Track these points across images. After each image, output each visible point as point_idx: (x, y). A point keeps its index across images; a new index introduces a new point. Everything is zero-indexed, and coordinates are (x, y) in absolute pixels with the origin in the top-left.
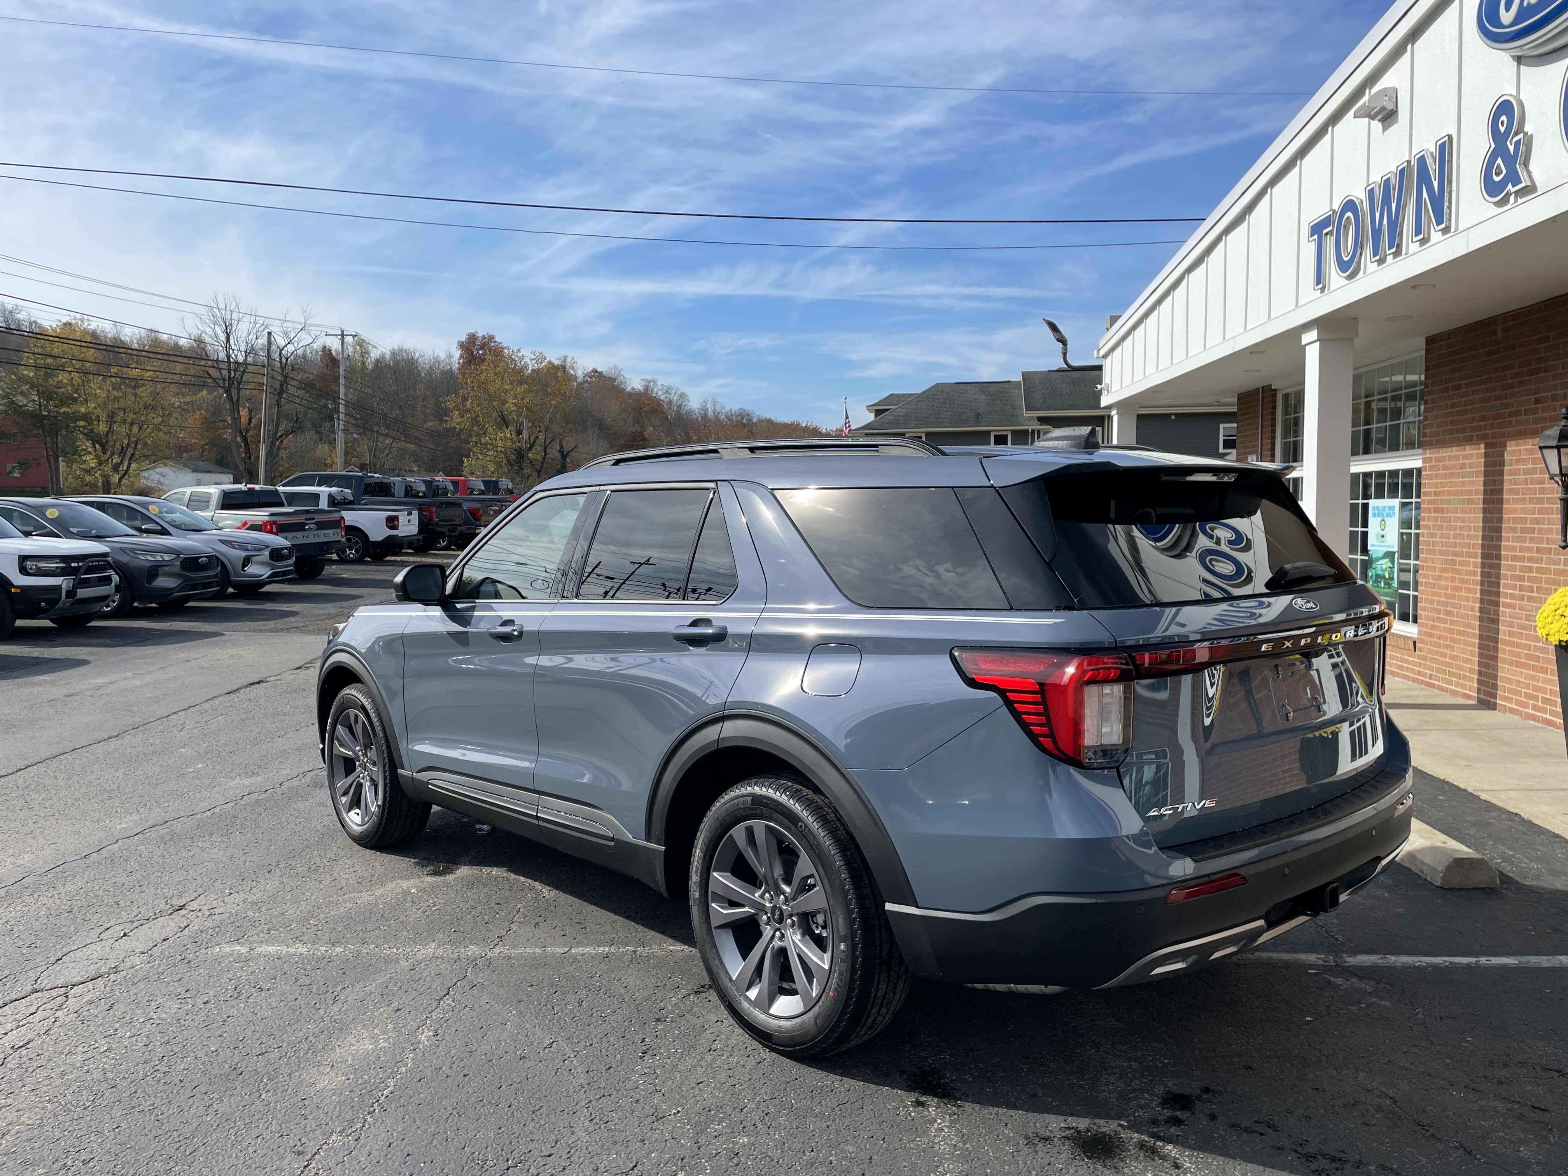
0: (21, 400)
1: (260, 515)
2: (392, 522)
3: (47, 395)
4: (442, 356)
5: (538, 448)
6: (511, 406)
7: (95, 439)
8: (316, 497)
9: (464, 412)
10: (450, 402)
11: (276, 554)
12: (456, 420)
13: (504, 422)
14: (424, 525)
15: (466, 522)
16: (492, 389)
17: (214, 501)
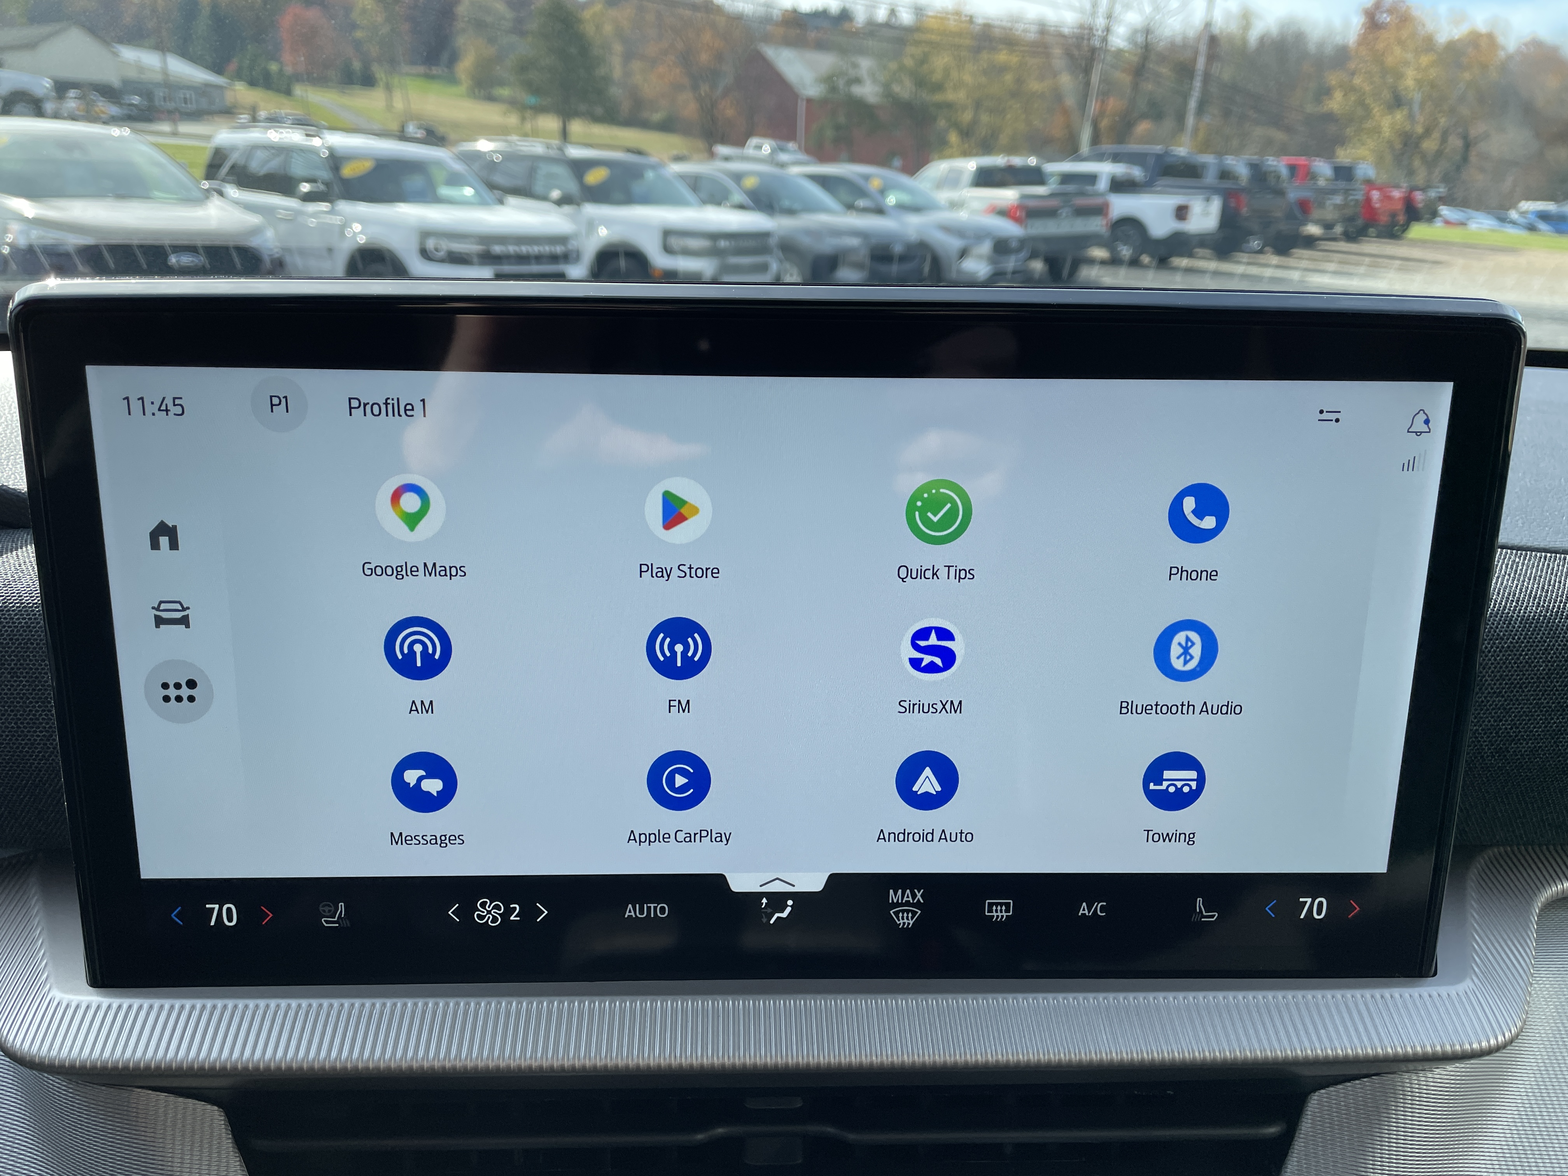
0: (896, 88)
1: (1009, 195)
2: (1181, 213)
3: (921, 82)
4: (1337, 23)
5: (1436, 135)
6: (1410, 80)
7: (957, 126)
8: (1092, 178)
9: (1349, 89)
10: (1333, 79)
11: (1001, 247)
12: (1336, 103)
13: (1397, 101)
14: (1228, 219)
15: (1290, 216)
16: (1390, 60)
17: (967, 178)
